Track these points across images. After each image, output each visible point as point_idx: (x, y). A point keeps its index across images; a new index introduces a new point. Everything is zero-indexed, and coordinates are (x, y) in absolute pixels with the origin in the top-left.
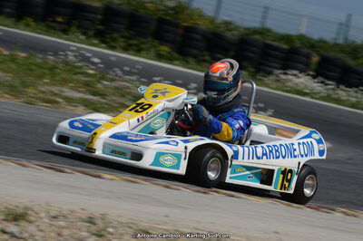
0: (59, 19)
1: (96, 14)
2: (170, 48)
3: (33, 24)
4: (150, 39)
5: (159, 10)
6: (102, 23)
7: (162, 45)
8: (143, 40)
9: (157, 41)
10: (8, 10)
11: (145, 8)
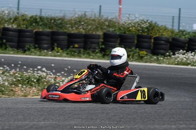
0: (76, 46)
1: (99, 39)
2: (146, 51)
3: (61, 51)
4: (133, 48)
5: (139, 30)
6: (103, 43)
7: (141, 50)
8: (130, 50)
9: (137, 49)
10: (45, 46)
11: (130, 31)
